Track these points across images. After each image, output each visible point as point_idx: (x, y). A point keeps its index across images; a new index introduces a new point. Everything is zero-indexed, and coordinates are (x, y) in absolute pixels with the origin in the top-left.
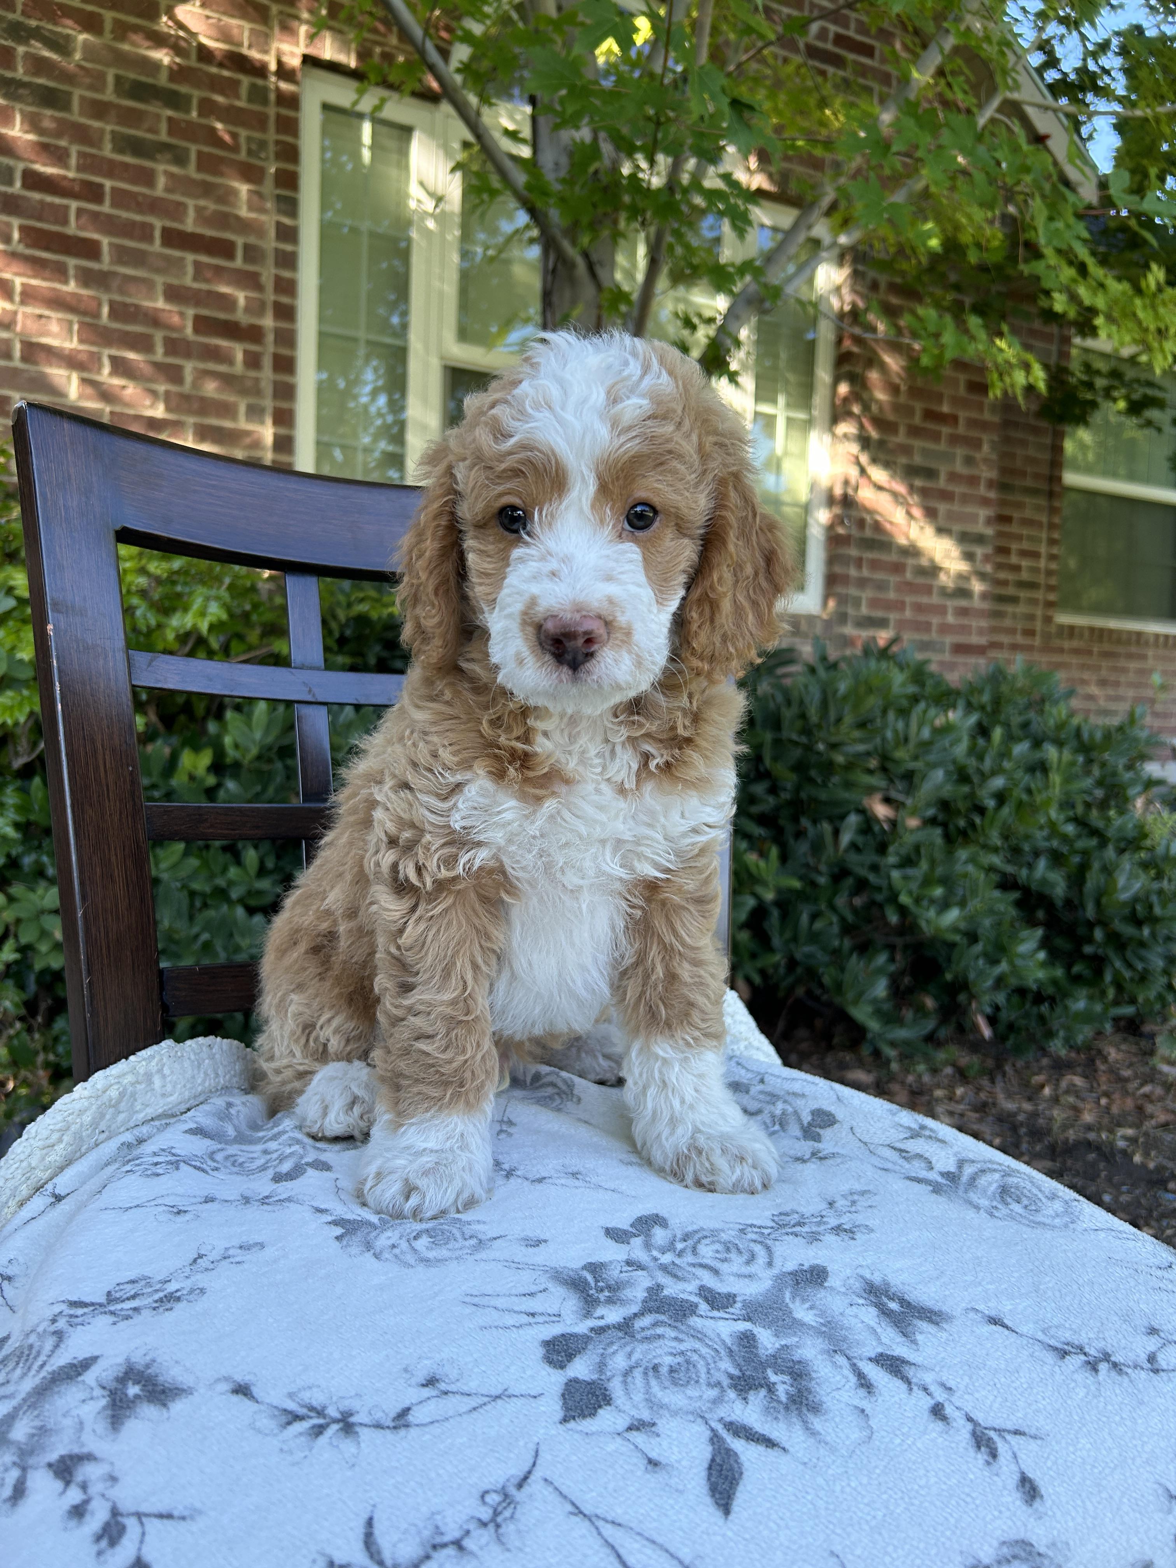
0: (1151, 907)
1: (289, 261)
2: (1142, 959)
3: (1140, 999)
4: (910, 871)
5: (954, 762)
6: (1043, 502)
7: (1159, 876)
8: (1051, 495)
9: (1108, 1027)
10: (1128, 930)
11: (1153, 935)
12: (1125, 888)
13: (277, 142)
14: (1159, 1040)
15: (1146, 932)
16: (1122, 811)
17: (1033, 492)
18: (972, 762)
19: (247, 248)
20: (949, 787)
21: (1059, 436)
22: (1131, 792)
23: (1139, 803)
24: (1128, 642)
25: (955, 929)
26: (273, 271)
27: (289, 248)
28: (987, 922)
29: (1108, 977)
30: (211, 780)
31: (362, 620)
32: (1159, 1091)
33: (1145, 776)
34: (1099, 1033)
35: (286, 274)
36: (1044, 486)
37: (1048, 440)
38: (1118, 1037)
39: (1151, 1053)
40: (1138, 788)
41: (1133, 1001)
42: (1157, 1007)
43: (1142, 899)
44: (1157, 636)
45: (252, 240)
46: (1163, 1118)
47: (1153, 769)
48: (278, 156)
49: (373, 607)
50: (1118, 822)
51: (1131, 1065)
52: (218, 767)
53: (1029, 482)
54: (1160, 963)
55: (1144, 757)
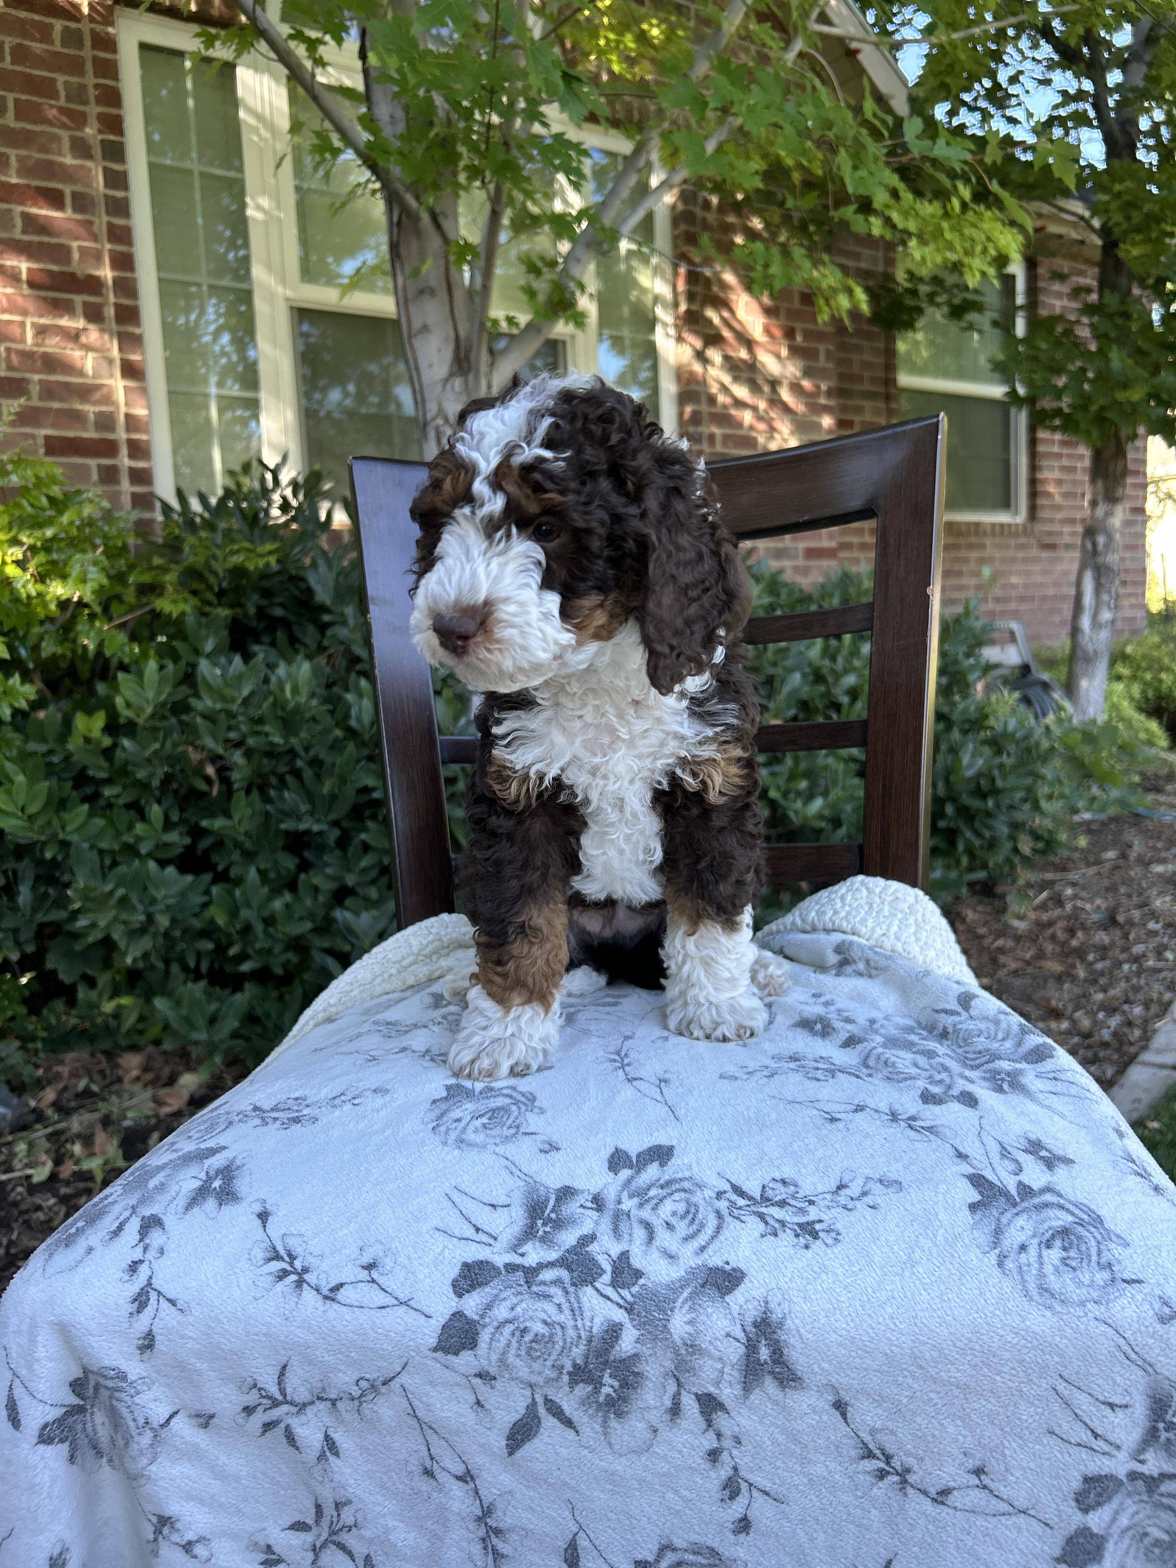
0: (993, 780)
1: (121, 207)
2: (989, 828)
3: (991, 864)
4: (777, 768)
5: (810, 665)
6: (881, 405)
7: (999, 752)
8: (888, 397)
9: (964, 891)
10: (974, 803)
11: (998, 805)
12: (970, 766)
13: (96, 86)
14: (1009, 899)
15: (990, 803)
16: (965, 696)
17: (872, 396)
18: (827, 662)
19: (75, 196)
20: (806, 688)
21: (891, 340)
22: (971, 677)
23: (980, 686)
24: (968, 534)
25: (820, 816)
26: (105, 218)
27: (119, 194)
28: (849, 808)
29: (961, 847)
30: (107, 742)
31: (238, 572)
32: (1010, 943)
33: (983, 661)
34: (957, 898)
35: (120, 221)
36: (881, 389)
37: (881, 345)
38: (974, 900)
39: (1003, 910)
40: (977, 674)
41: (985, 866)
42: (1006, 869)
43: (986, 774)
44: (993, 525)
45: (79, 188)
46: (1013, 966)
47: (991, 654)
48: (99, 101)
49: (248, 559)
50: (961, 706)
51: (986, 923)
52: (113, 727)
53: (867, 387)
54: (1005, 830)
55: (980, 644)
